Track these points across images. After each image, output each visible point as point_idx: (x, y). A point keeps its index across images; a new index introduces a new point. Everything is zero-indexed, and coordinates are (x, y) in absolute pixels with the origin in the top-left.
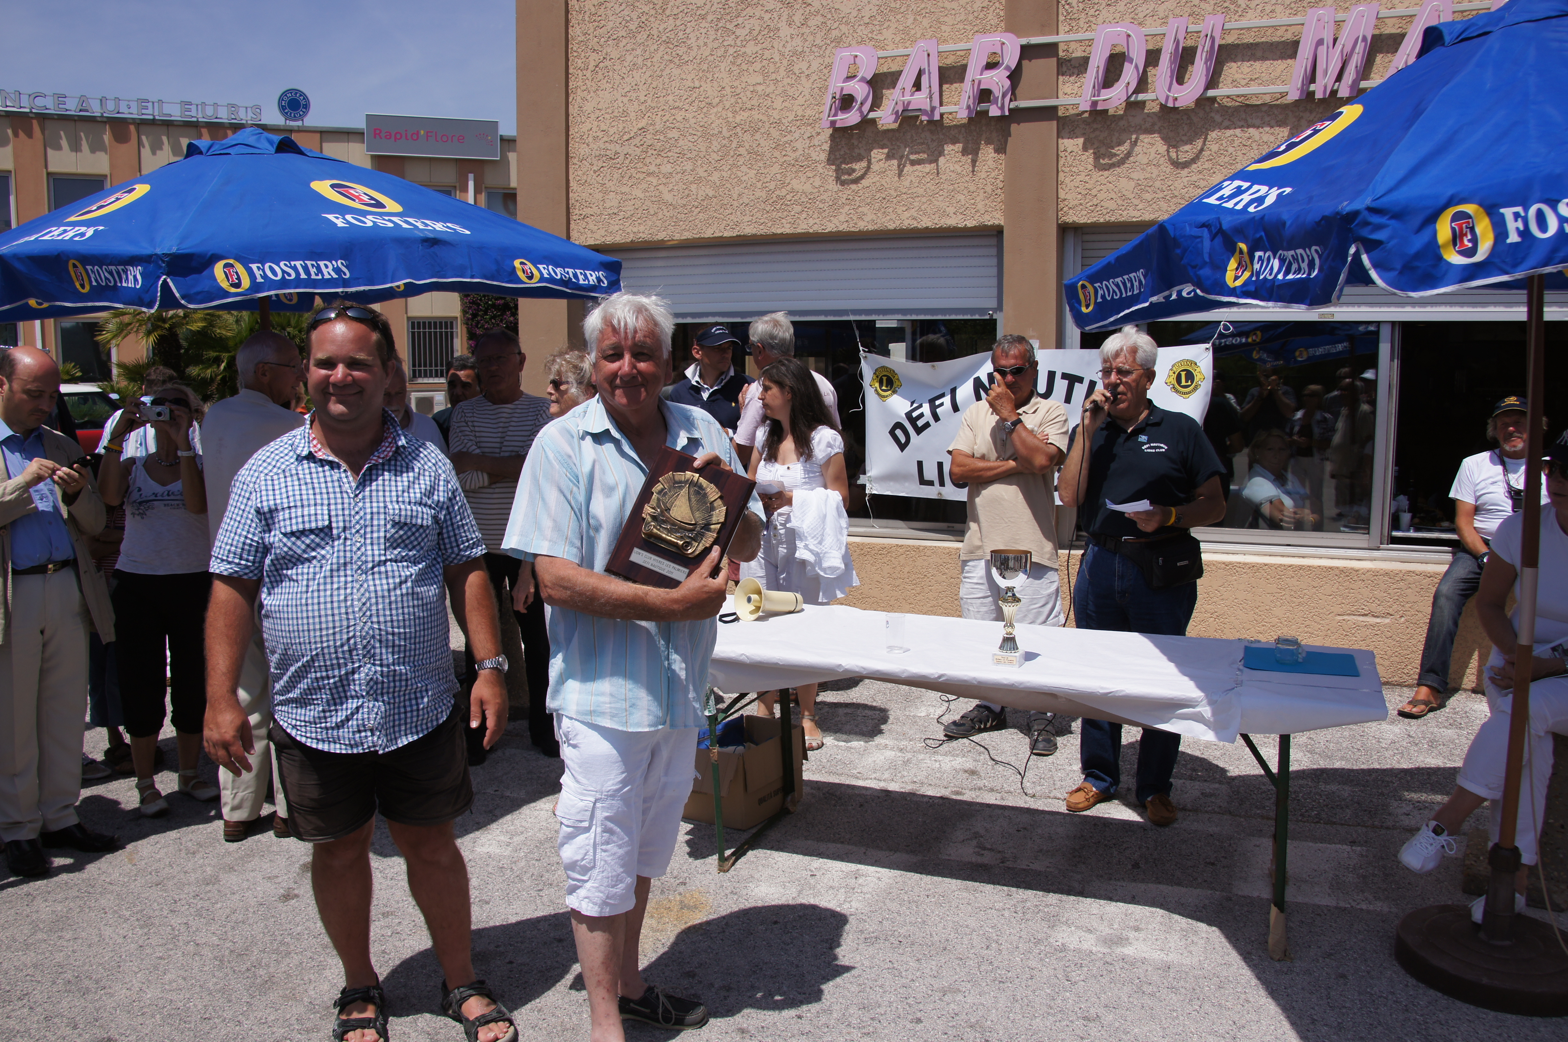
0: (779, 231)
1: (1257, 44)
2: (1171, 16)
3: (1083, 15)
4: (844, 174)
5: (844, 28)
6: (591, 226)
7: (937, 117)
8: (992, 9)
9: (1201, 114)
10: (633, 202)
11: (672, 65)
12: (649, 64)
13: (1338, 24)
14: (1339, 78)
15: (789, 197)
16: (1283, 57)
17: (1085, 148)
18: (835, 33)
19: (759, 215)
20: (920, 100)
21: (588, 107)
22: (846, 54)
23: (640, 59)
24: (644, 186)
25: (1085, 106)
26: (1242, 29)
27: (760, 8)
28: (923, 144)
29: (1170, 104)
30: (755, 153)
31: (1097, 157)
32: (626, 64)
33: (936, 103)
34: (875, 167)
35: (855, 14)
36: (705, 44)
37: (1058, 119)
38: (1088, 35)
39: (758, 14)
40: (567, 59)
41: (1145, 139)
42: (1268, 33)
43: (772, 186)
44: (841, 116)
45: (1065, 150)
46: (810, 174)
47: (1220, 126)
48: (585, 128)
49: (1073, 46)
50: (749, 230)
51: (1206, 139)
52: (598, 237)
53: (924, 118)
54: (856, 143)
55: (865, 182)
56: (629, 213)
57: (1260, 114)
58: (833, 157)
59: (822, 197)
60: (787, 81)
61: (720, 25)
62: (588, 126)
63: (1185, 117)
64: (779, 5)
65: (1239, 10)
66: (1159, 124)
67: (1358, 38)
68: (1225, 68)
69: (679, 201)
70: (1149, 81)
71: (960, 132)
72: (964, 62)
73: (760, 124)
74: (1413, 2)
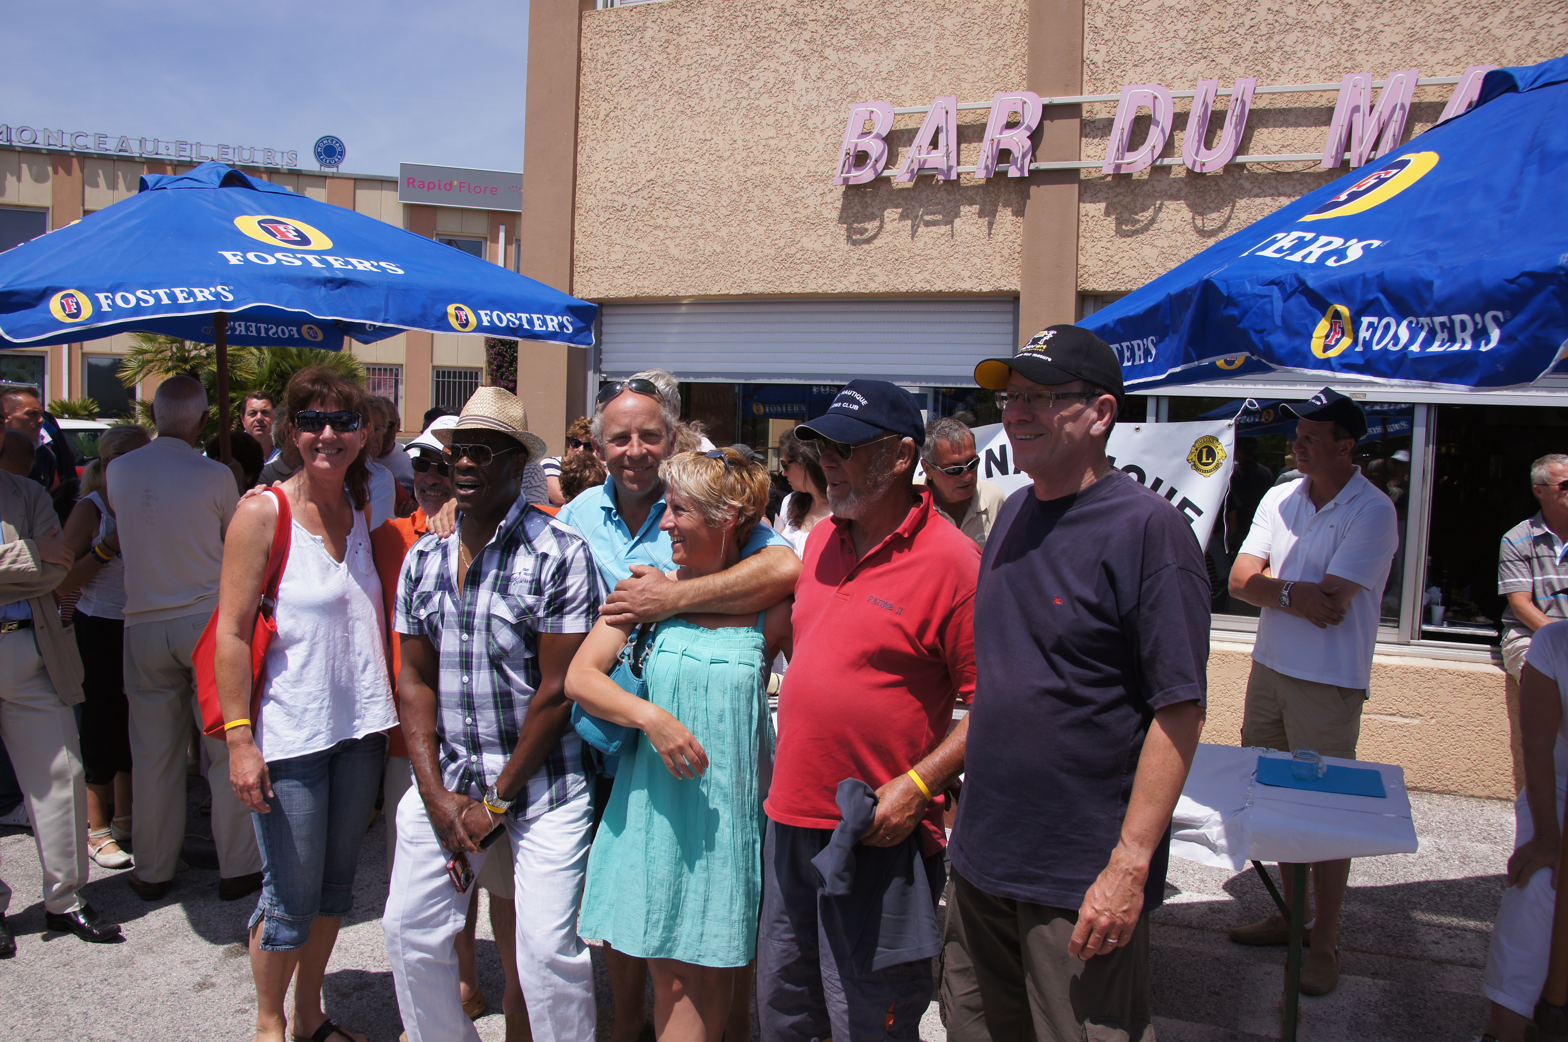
0: (787, 291)
1: (1290, 110)
2: (1200, 78)
3: (1108, 76)
4: (856, 233)
5: (861, 83)
6: (595, 279)
7: (954, 177)
8: (1014, 67)
9: (1230, 181)
10: (638, 255)
11: (684, 117)
12: (660, 115)
13: (1375, 90)
14: (1375, 147)
15: (798, 256)
16: (1317, 123)
17: (1107, 214)
18: (851, 88)
19: (767, 273)
20: (936, 159)
21: (597, 157)
22: (862, 109)
23: (652, 109)
24: (651, 239)
25: (1108, 170)
26: (1274, 94)
27: (775, 60)
28: (939, 204)
29: (1197, 170)
30: (766, 209)
31: (1119, 222)
32: (637, 114)
33: (954, 161)
34: (888, 226)
35: (872, 68)
36: (718, 96)
37: (1080, 182)
38: (1113, 96)
39: (773, 67)
40: (577, 108)
41: (1171, 205)
42: (1302, 99)
43: (781, 243)
44: (854, 173)
45: (1087, 215)
46: (820, 232)
47: (1250, 194)
48: (593, 178)
49: (1097, 107)
50: (756, 288)
51: (1234, 206)
52: (601, 290)
53: (941, 178)
54: (869, 201)
55: (877, 242)
56: (634, 267)
57: (1291, 183)
58: (845, 215)
59: (833, 256)
60: (800, 135)
61: (734, 77)
62: (596, 176)
63: (1213, 184)
64: (795, 58)
65: (1272, 74)
66: (1185, 190)
67: (1396, 105)
68: (1256, 133)
69: (686, 256)
70: (1176, 145)
71: (977, 194)
72: (984, 121)
73: (772, 179)
74: (1455, 69)
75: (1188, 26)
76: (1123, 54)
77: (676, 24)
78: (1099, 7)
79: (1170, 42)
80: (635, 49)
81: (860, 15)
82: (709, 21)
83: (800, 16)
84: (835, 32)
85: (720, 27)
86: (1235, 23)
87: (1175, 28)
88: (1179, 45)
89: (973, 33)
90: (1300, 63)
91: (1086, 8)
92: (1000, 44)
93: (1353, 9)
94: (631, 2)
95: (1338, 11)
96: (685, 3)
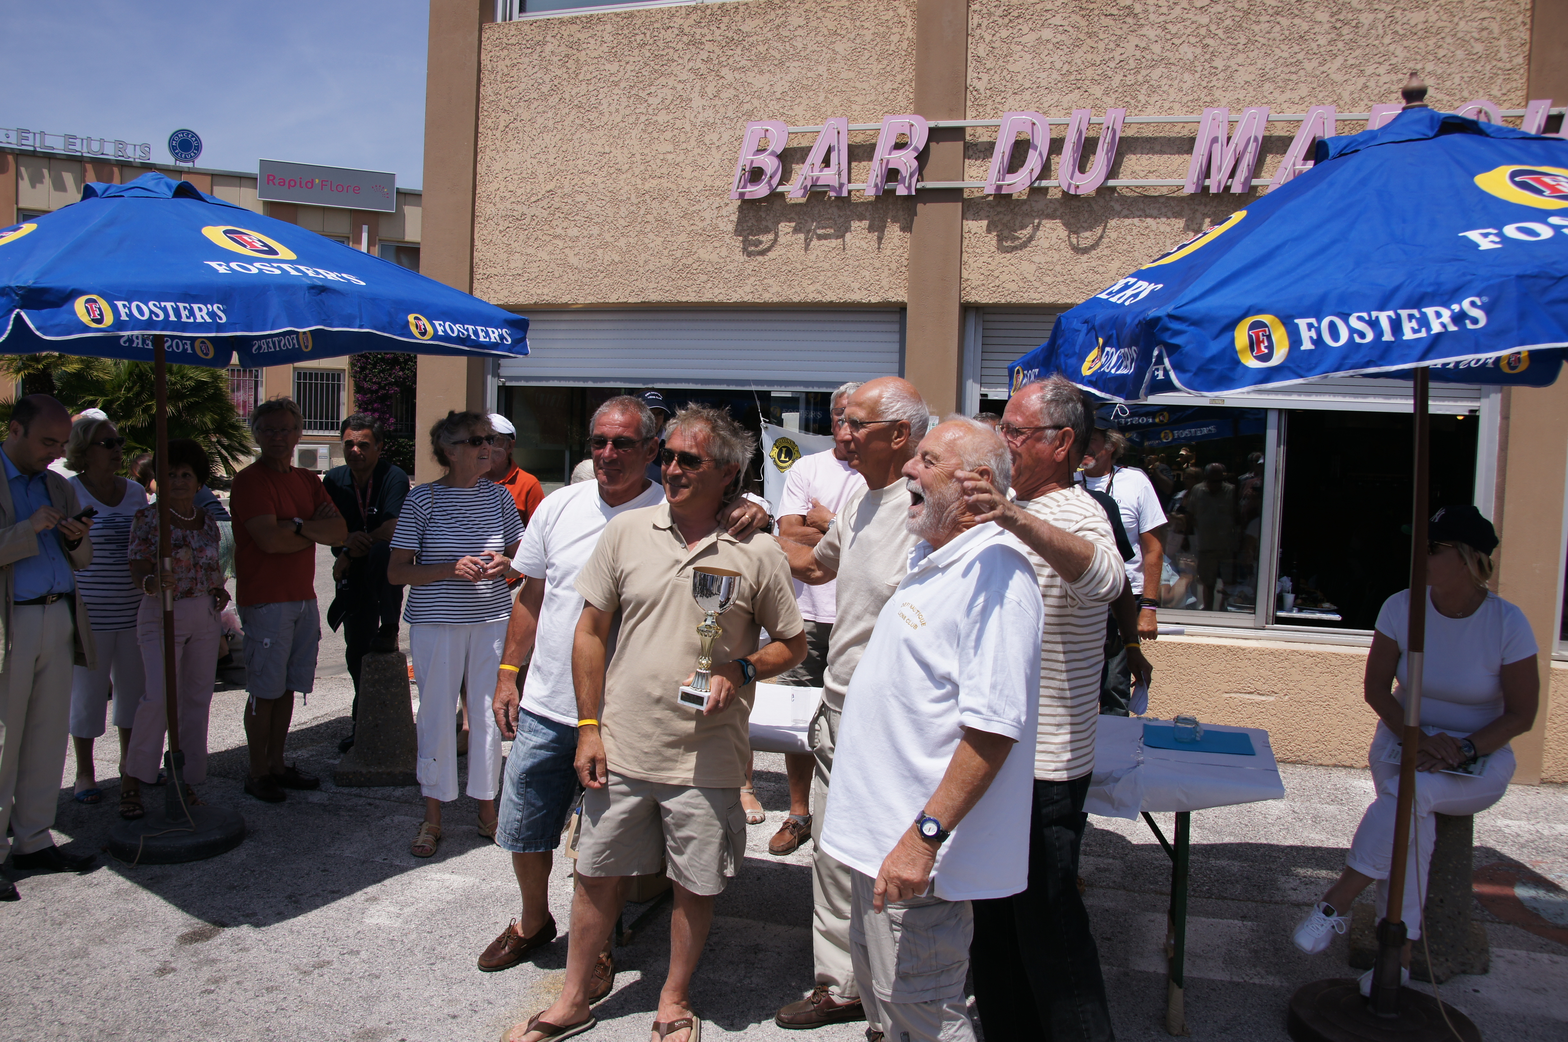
0: (684, 299)
1: (1156, 139)
2: (1075, 107)
3: (990, 102)
4: (751, 245)
5: (756, 102)
6: (494, 286)
7: (845, 194)
8: (901, 91)
9: (1102, 202)
10: (538, 264)
11: (583, 130)
12: (560, 127)
13: (1232, 124)
14: (1232, 175)
15: (695, 266)
16: (1180, 152)
17: (989, 231)
18: (746, 107)
19: (664, 282)
20: (829, 176)
21: (497, 167)
22: (758, 127)
23: (551, 123)
24: (550, 248)
25: (990, 190)
26: (1141, 123)
27: (673, 77)
28: (830, 219)
29: (1072, 192)
30: (663, 221)
31: (1000, 239)
32: (537, 126)
33: (845, 179)
34: (782, 240)
35: (767, 88)
36: (617, 111)
37: (964, 201)
38: (994, 121)
39: (671, 84)
40: (477, 118)
41: (1047, 224)
42: (1166, 129)
43: (679, 254)
44: (750, 188)
45: (969, 232)
46: (716, 244)
47: (1119, 215)
48: (492, 187)
49: (979, 131)
50: (654, 297)
51: (1105, 226)
52: (500, 296)
53: (832, 194)
54: (764, 215)
55: (772, 255)
56: (534, 275)
57: (1157, 205)
58: (740, 228)
59: (728, 267)
60: (697, 151)
61: (633, 92)
62: (495, 185)
63: (1086, 205)
64: (693, 76)
65: (1140, 105)
66: (1061, 210)
67: (1250, 138)
68: (1125, 159)
69: (585, 265)
70: (1052, 168)
71: (867, 209)
72: (873, 141)
73: (669, 192)
74: (1300, 108)
75: (1063, 58)
76: (1004, 83)
77: (576, 40)
78: (982, 37)
79: (1046, 73)
80: (535, 62)
81: (755, 38)
82: (608, 38)
83: (698, 37)
84: (731, 53)
85: (619, 43)
86: (1106, 58)
87: (1051, 59)
88: (1055, 75)
89: (864, 58)
90: (1165, 96)
91: (970, 38)
92: (888, 69)
93: (1211, 49)
94: (530, 16)
95: (1198, 51)
96: (584, 20)
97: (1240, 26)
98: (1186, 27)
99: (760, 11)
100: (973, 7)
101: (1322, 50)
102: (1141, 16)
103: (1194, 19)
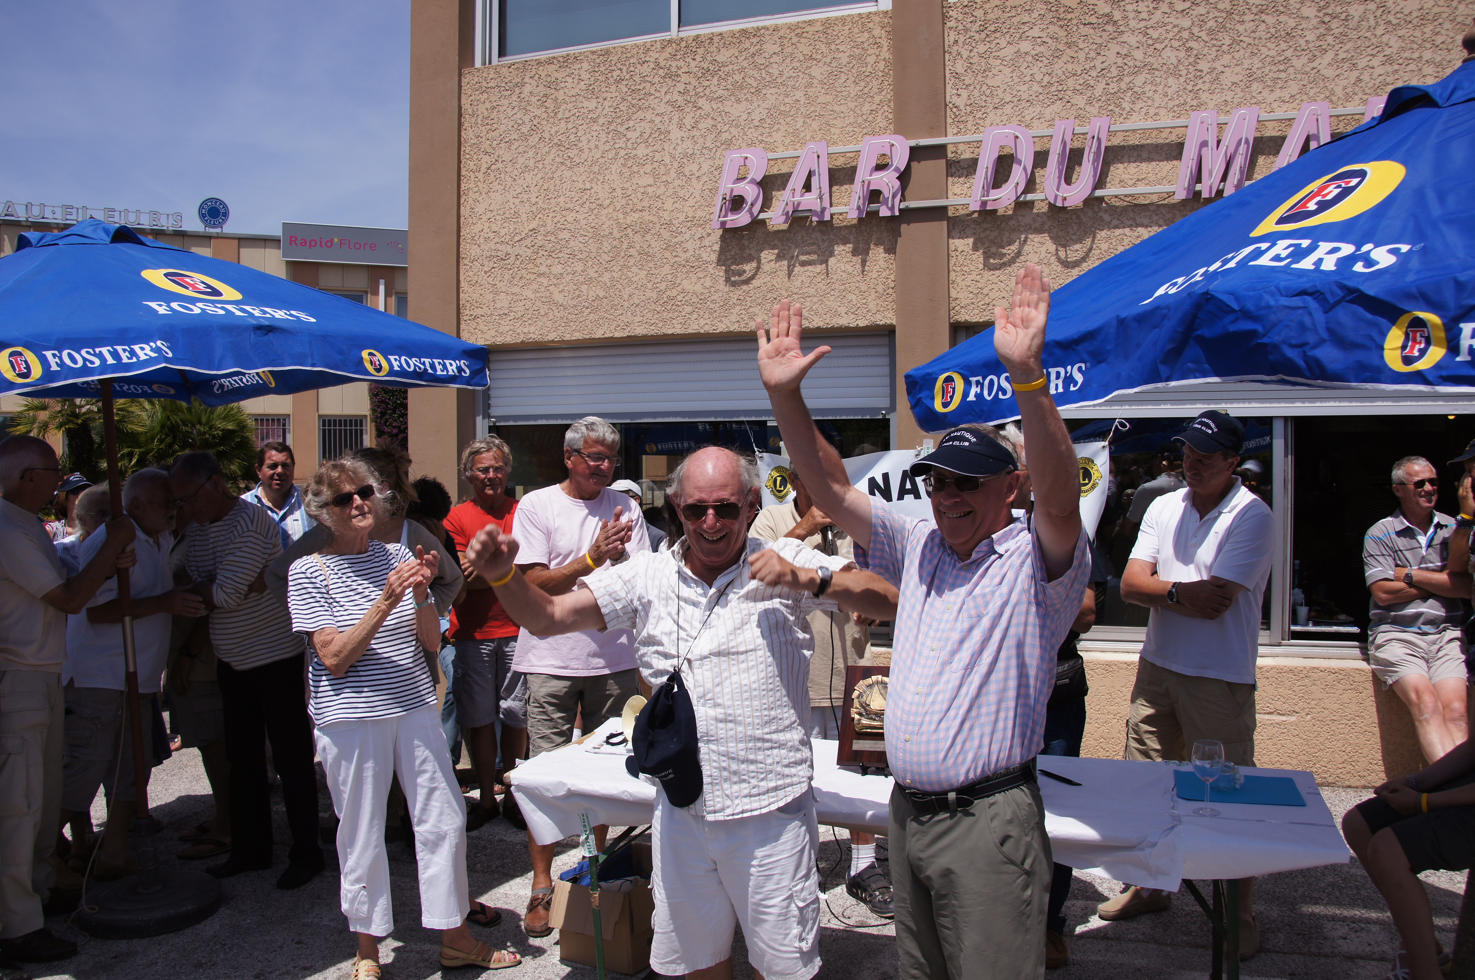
0: (670, 332)
1: (1143, 146)
2: (1057, 118)
3: (971, 118)
4: (734, 275)
5: (734, 131)
6: (482, 327)
7: (827, 218)
8: (880, 112)
9: (1090, 213)
10: (523, 302)
11: (563, 168)
12: (541, 166)
13: (1221, 126)
14: (1224, 179)
15: (679, 298)
16: (1168, 159)
17: (975, 248)
18: (725, 136)
19: (649, 315)
20: (810, 201)
21: (480, 209)
22: (737, 156)
23: (532, 161)
24: (535, 286)
25: (975, 206)
26: (1127, 131)
27: (651, 111)
28: (813, 244)
29: (1059, 204)
30: (647, 254)
31: (987, 256)
32: (518, 166)
33: (826, 203)
34: (766, 267)
35: (745, 116)
36: (597, 147)
37: (949, 219)
38: (976, 137)
39: (648, 118)
40: (459, 162)
41: (1035, 238)
42: (1153, 135)
43: (663, 287)
44: (731, 217)
45: (956, 250)
46: (700, 275)
47: (1109, 226)
48: (476, 229)
49: (961, 147)
50: (640, 330)
51: (1094, 237)
52: (488, 337)
54: (746, 243)
55: (755, 283)
56: (520, 314)
57: (1148, 214)
58: (723, 258)
59: (713, 298)
60: (678, 182)
61: (611, 128)
62: (479, 227)
63: (1074, 217)
64: (670, 109)
65: (1124, 113)
66: (1049, 224)
67: (1241, 140)
68: (1112, 168)
69: (570, 302)
70: (1037, 181)
71: (850, 233)
72: (854, 164)
73: (651, 225)
74: (1291, 106)
75: (1043, 70)
76: (984, 97)
77: (553, 79)
78: (959, 54)
79: (1027, 86)
80: (514, 104)
81: (731, 67)
82: (585, 76)
83: (673, 69)
84: (708, 83)
85: (596, 81)
86: (1087, 67)
87: (1031, 72)
88: (1036, 87)
90: (1150, 103)
91: (947, 55)
92: (866, 90)
93: (1195, 52)
94: (509, 59)
95: (1182, 54)
96: (561, 59)
97: (1224, 27)
98: (1167, 32)
99: (734, 40)
100: (949, 24)
101: (1310, 46)
102: (1120, 23)
103: (1176, 22)
